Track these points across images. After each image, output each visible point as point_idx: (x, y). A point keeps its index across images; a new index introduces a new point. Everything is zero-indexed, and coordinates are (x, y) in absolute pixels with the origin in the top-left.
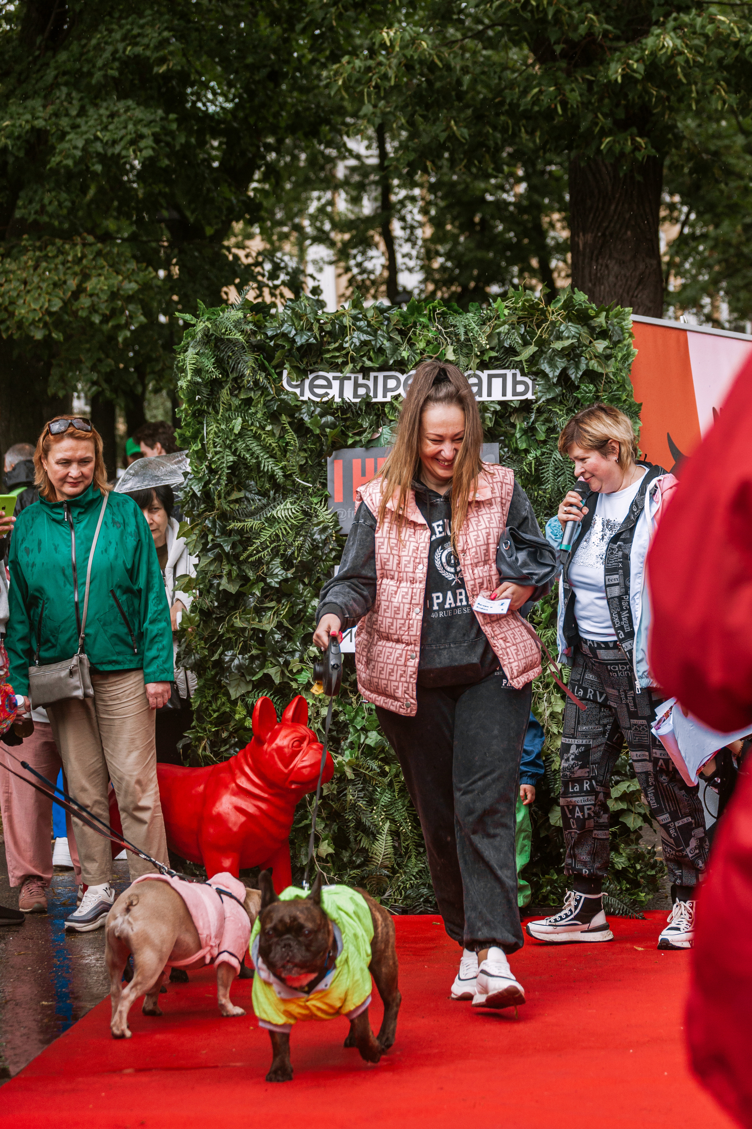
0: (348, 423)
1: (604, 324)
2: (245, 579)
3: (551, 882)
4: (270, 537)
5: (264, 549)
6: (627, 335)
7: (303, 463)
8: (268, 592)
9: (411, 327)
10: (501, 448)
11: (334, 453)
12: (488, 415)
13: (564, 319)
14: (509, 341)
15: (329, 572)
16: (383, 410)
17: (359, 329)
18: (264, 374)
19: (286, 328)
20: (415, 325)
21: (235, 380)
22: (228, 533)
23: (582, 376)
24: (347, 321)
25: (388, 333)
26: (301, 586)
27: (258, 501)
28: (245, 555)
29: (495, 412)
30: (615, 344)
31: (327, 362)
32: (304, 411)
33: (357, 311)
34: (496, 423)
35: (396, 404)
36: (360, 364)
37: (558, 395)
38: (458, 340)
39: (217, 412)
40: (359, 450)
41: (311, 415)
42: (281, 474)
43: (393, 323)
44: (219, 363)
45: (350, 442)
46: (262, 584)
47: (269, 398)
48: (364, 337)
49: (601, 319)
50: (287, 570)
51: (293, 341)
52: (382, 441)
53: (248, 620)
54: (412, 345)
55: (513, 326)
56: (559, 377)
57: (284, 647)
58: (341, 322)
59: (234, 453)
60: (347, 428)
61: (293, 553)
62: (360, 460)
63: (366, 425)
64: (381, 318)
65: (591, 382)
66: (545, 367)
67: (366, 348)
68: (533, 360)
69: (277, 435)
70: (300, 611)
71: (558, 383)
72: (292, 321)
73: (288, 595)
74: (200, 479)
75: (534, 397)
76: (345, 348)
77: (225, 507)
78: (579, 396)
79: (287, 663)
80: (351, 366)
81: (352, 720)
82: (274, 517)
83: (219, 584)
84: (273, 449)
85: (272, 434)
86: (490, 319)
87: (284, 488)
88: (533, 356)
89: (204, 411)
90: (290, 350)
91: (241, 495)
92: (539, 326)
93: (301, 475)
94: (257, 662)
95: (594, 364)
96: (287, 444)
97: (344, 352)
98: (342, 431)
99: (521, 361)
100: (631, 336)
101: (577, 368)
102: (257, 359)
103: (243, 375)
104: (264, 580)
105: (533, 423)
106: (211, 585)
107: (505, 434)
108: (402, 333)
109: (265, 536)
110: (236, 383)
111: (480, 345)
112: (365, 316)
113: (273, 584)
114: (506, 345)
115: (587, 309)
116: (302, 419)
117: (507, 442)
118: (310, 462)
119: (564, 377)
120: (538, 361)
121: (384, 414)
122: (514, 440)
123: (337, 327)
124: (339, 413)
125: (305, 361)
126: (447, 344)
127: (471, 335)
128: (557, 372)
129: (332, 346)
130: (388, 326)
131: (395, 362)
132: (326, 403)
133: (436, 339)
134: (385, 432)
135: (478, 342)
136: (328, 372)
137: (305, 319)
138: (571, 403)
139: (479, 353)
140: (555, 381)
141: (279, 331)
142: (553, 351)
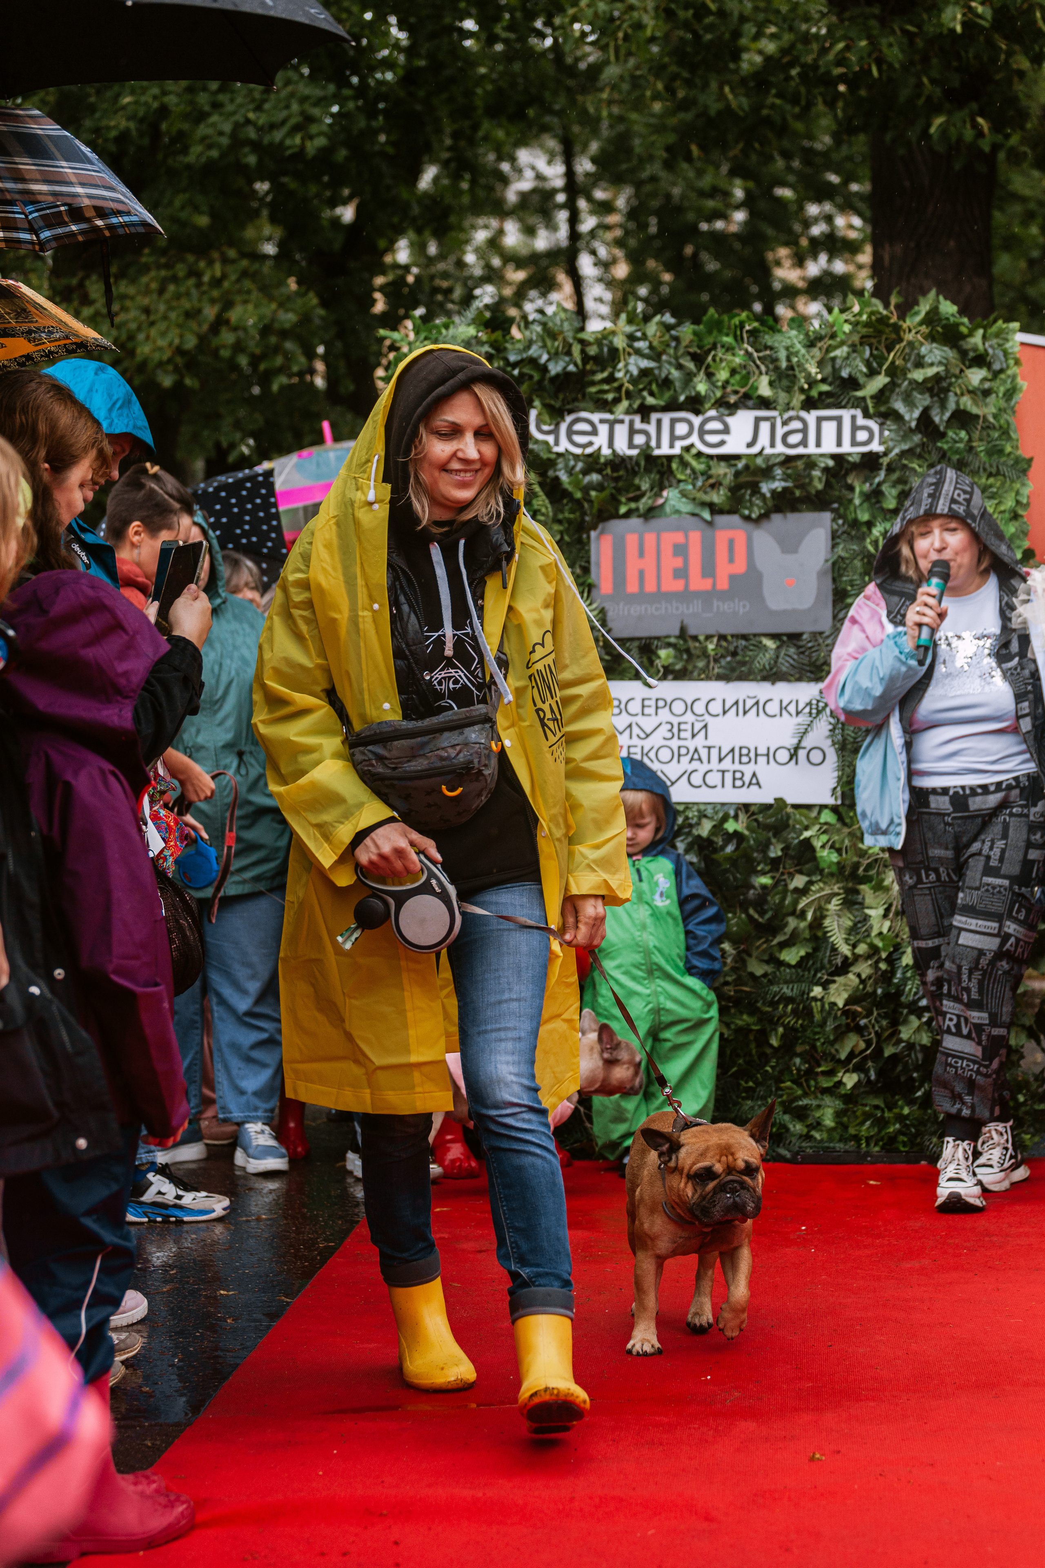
0: (620, 484)
1: (981, 347)
3: (901, 1118)
6: (1012, 362)
9: (709, 351)
10: (834, 520)
11: (600, 526)
12: (816, 473)
13: (926, 338)
14: (848, 370)
16: (669, 467)
17: (638, 352)
19: (535, 351)
20: (714, 347)
23: (950, 418)
24: (620, 342)
25: (677, 358)
29: (826, 470)
30: (996, 374)
31: (591, 399)
32: (560, 466)
33: (634, 329)
34: (828, 484)
35: (688, 458)
36: (639, 402)
37: (917, 446)
38: (777, 368)
40: (635, 522)
41: (570, 472)
43: (684, 343)
45: (623, 510)
48: (645, 364)
49: (977, 339)
51: (544, 369)
52: (668, 509)
54: (710, 375)
55: (854, 348)
56: (919, 420)
58: (611, 342)
60: (619, 490)
62: (636, 536)
63: (645, 486)
64: (667, 337)
65: (963, 427)
66: (899, 406)
67: (646, 380)
68: (881, 396)
71: (918, 429)
72: (544, 341)
75: (882, 449)
76: (617, 379)
78: (945, 447)
80: (625, 403)
86: (821, 339)
88: (883, 390)
90: (540, 382)
92: (889, 349)
95: (967, 403)
97: (616, 385)
99: (864, 399)
100: (1017, 362)
101: (943, 407)
105: (879, 484)
107: (839, 500)
108: (698, 359)
111: (809, 375)
112: (644, 335)
114: (845, 374)
115: (957, 325)
116: (557, 478)
117: (842, 511)
118: (567, 538)
119: (925, 421)
120: (888, 398)
121: (671, 472)
122: (852, 508)
123: (606, 349)
124: (609, 471)
125: (561, 396)
126: (761, 373)
127: (795, 360)
128: (916, 414)
129: (599, 376)
130: (676, 348)
131: (687, 398)
132: (590, 455)
133: (745, 367)
134: (671, 496)
135: (805, 370)
136: (592, 412)
137: (560, 338)
138: (934, 457)
139: (806, 386)
140: (913, 425)
141: (525, 356)
142: (910, 383)
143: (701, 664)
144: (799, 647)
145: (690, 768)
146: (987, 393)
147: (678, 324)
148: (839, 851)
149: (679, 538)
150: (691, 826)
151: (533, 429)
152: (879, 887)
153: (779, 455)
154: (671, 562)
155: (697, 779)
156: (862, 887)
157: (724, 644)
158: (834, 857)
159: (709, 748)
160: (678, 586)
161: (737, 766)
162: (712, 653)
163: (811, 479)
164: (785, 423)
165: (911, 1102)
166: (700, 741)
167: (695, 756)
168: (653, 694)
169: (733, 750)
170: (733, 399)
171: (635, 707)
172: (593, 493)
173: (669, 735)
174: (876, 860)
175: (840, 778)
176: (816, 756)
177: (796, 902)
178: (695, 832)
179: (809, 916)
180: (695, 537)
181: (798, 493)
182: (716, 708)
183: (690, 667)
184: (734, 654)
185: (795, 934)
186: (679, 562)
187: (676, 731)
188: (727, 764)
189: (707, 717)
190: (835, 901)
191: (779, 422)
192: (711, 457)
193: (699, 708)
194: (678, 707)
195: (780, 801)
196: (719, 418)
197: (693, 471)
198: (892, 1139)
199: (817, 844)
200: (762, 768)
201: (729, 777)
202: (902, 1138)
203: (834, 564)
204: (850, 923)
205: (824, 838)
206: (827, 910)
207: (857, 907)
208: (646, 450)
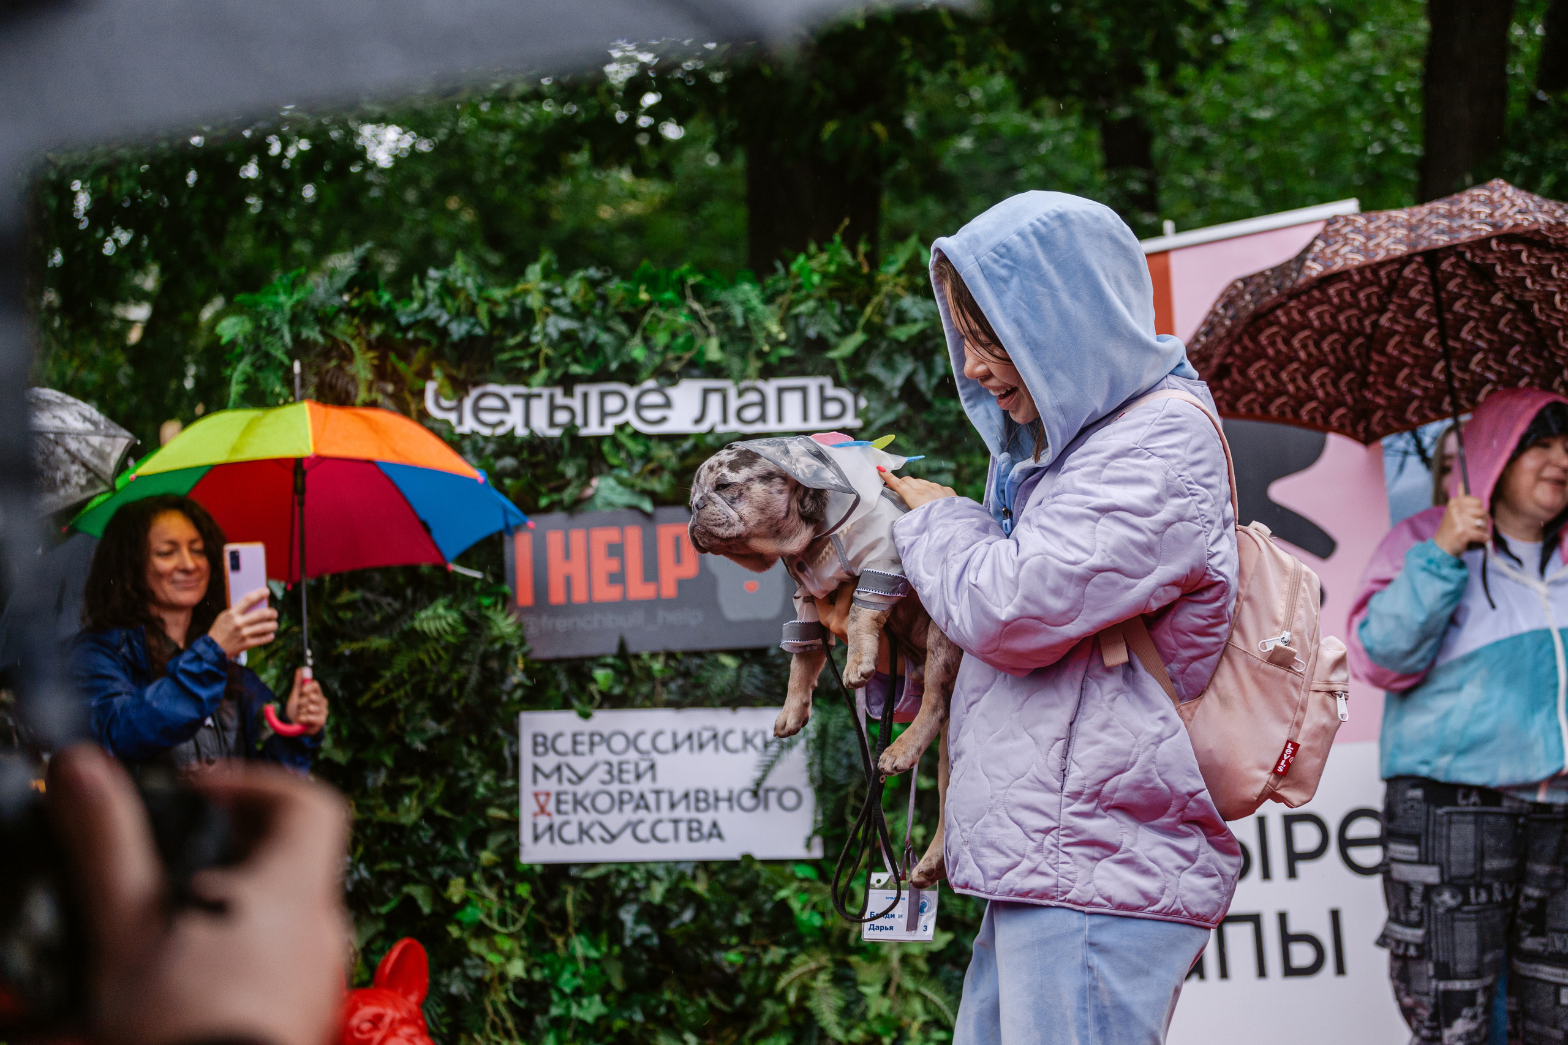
0: (540, 471)
2: (366, 740)
4: (409, 665)
8: (408, 762)
9: (645, 310)
13: (907, 290)
14: (814, 329)
16: (600, 450)
17: (558, 311)
19: (432, 311)
22: (336, 661)
23: (938, 385)
24: (534, 301)
25: (604, 320)
26: (465, 750)
27: (390, 604)
28: (366, 697)
31: (501, 368)
32: (467, 449)
33: (550, 284)
35: (623, 438)
36: (560, 371)
37: (902, 417)
38: (728, 329)
40: (558, 517)
43: (613, 302)
45: (544, 502)
46: (395, 747)
48: (566, 324)
50: (439, 721)
51: (444, 333)
52: (599, 501)
54: (646, 340)
55: (821, 300)
56: (902, 388)
57: (435, 853)
58: (524, 301)
60: (538, 479)
61: (449, 692)
62: (559, 534)
63: (570, 471)
64: (591, 296)
66: (877, 371)
67: (568, 344)
68: (856, 360)
70: (465, 792)
71: (900, 398)
72: (442, 299)
73: (443, 765)
75: (857, 423)
76: (532, 345)
77: (329, 616)
78: (936, 419)
79: (444, 882)
80: (543, 373)
81: (555, 977)
82: (415, 632)
86: (782, 292)
87: (430, 584)
88: (855, 353)
90: (440, 347)
91: (357, 595)
92: (864, 304)
94: (390, 883)
97: (532, 350)
98: (530, 483)
99: (833, 362)
101: (930, 371)
104: (399, 739)
108: (631, 321)
109: (401, 663)
111: (769, 336)
112: (564, 292)
113: (420, 746)
114: (812, 332)
119: (909, 389)
120: (865, 362)
121: (602, 457)
123: (517, 310)
124: (525, 455)
125: (465, 366)
126: (708, 335)
127: (751, 317)
128: (899, 381)
129: (511, 342)
130: (604, 309)
131: (619, 365)
132: (504, 436)
133: (688, 328)
134: (604, 487)
135: (765, 329)
136: (503, 384)
137: (462, 296)
138: (922, 432)
139: (766, 348)
140: (895, 394)
141: (419, 317)
142: (890, 345)
143: (645, 689)
144: (763, 665)
145: (635, 817)
147: (606, 279)
148: (823, 915)
149: (612, 535)
150: (637, 890)
151: (430, 404)
153: (734, 431)
154: (604, 565)
155: (643, 831)
156: (854, 959)
157: (672, 663)
158: (817, 921)
159: (658, 793)
160: (612, 593)
161: (693, 814)
162: (658, 675)
164: (741, 394)
166: (646, 785)
167: (642, 803)
168: (587, 726)
169: (686, 796)
170: (675, 367)
171: (564, 744)
172: (508, 482)
173: (607, 777)
175: (821, 824)
176: (790, 799)
177: (773, 981)
178: (643, 897)
179: (792, 997)
180: (634, 535)
182: (665, 742)
183: (631, 693)
184: (686, 674)
185: (774, 1022)
186: (614, 565)
187: (616, 773)
188: (680, 812)
189: (655, 756)
190: (822, 977)
191: (732, 393)
192: (649, 437)
193: (644, 743)
194: (618, 743)
195: (748, 858)
196: (659, 390)
197: (629, 454)
199: (796, 905)
200: (724, 815)
201: (683, 828)
204: (841, 1003)
205: (803, 898)
206: (812, 988)
207: (849, 984)
208: (570, 430)
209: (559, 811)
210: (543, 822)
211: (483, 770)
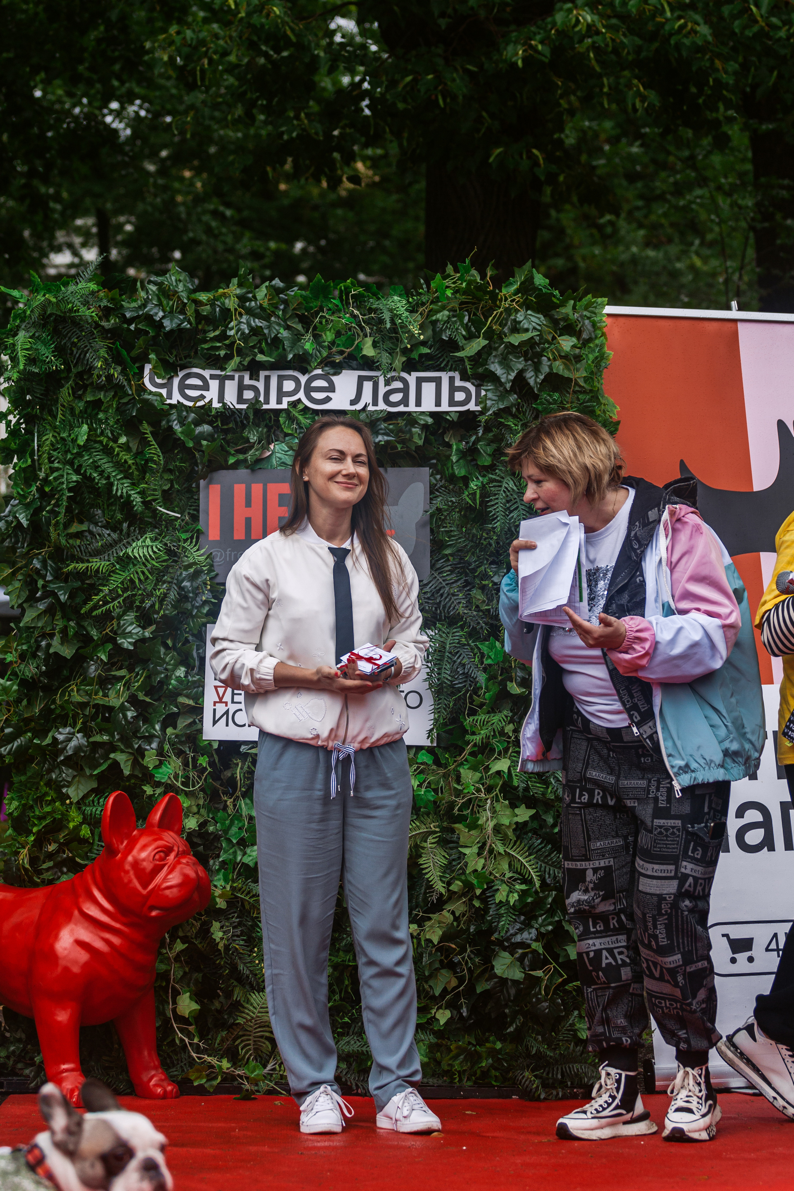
0: (229, 436)
1: (571, 316)
2: (87, 640)
3: (493, 1053)
4: (122, 583)
5: (113, 600)
6: (599, 332)
7: (166, 488)
8: (118, 657)
9: (317, 313)
10: (432, 475)
11: (210, 476)
12: (416, 430)
13: (521, 307)
14: (448, 333)
15: (200, 632)
16: (277, 421)
17: (250, 312)
18: (119, 369)
19: (151, 308)
20: (321, 309)
21: (80, 375)
22: (66, 578)
23: (543, 381)
24: (231, 303)
25: (285, 321)
26: (162, 650)
27: (108, 535)
28: (88, 606)
29: (425, 427)
30: (585, 343)
31: (203, 355)
32: (173, 417)
33: (244, 291)
34: (427, 440)
35: (295, 413)
36: (248, 359)
37: (513, 405)
38: (379, 331)
39: (55, 417)
40: (243, 472)
41: (183, 422)
42: (139, 500)
43: (292, 307)
44: (60, 351)
45: (231, 461)
46: (110, 646)
47: (125, 400)
48: (256, 322)
49: (567, 310)
50: (144, 628)
51: (159, 325)
52: (273, 461)
53: (88, 694)
54: (316, 336)
55: (454, 311)
56: (514, 381)
57: (137, 730)
58: (223, 303)
59: (77, 471)
60: (228, 443)
61: (153, 606)
62: (243, 486)
63: (253, 438)
64: (276, 300)
65: (556, 390)
66: (496, 368)
67: (256, 338)
68: (479, 358)
69: (134, 450)
70: (161, 683)
71: (513, 390)
72: (159, 299)
73: (144, 662)
74: (27, 506)
75: (478, 408)
76: (228, 337)
77: (63, 542)
78: (540, 408)
79: (141, 752)
80: (237, 359)
81: (226, 831)
82: (128, 557)
83: (49, 646)
84: (130, 467)
85: (126, 448)
86: (423, 304)
87: (142, 520)
88: (479, 353)
89: (36, 415)
90: (155, 337)
91: (84, 527)
92: (487, 315)
93: (165, 504)
94: (101, 751)
95: (559, 367)
96: (147, 461)
97: (227, 342)
98: (222, 446)
99: (461, 359)
100: (604, 333)
101: (537, 370)
102: (110, 349)
103: (92, 368)
104: (113, 641)
105: (475, 443)
106: (39, 647)
107: (437, 456)
108: (305, 321)
109: (116, 581)
110: (82, 379)
111: (412, 337)
112: (254, 297)
113: (126, 645)
114: (445, 336)
115: (549, 296)
116: (170, 428)
117: (439, 467)
118: (176, 486)
119: (520, 383)
120: (486, 360)
121: (279, 427)
122: (450, 465)
123: (218, 309)
124: (219, 423)
125: (175, 353)
126: (366, 336)
127: (398, 322)
128: (512, 376)
130: (284, 311)
131: (294, 356)
132: (201, 408)
133: (350, 329)
134: (277, 449)
135: (408, 331)
136: (204, 368)
137: (175, 298)
139: (408, 348)
140: (508, 386)
141: (141, 313)
142: (506, 347)
146: (578, 358)
147: (288, 288)
148: (436, 791)
149: (284, 488)
151: (146, 381)
152: (473, 826)
153: (382, 411)
154: (277, 512)
156: (457, 826)
158: (431, 796)
163: (412, 435)
164: (388, 382)
165: (502, 1038)
170: (338, 359)
172: (204, 443)
174: (470, 800)
175: (436, 720)
176: (413, 700)
181: (399, 446)
190: (430, 839)
191: (381, 382)
192: (315, 412)
196: (325, 377)
197: (298, 424)
198: (485, 1074)
202: (493, 1073)
203: (432, 516)
204: (445, 861)
205: (422, 777)
206: (423, 848)
207: (451, 845)
208: (254, 404)
209: (233, 702)
210: (221, 709)
211: (176, 667)
